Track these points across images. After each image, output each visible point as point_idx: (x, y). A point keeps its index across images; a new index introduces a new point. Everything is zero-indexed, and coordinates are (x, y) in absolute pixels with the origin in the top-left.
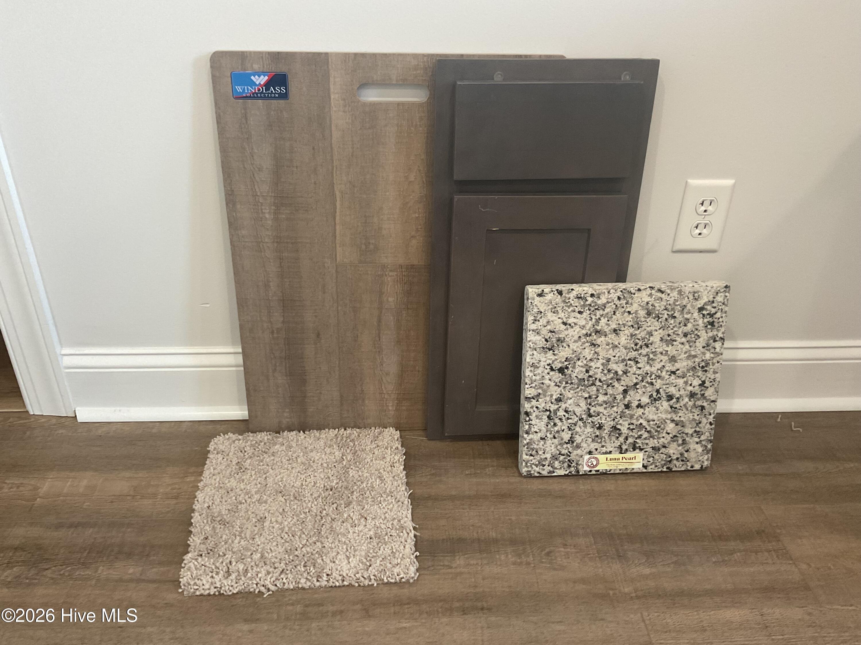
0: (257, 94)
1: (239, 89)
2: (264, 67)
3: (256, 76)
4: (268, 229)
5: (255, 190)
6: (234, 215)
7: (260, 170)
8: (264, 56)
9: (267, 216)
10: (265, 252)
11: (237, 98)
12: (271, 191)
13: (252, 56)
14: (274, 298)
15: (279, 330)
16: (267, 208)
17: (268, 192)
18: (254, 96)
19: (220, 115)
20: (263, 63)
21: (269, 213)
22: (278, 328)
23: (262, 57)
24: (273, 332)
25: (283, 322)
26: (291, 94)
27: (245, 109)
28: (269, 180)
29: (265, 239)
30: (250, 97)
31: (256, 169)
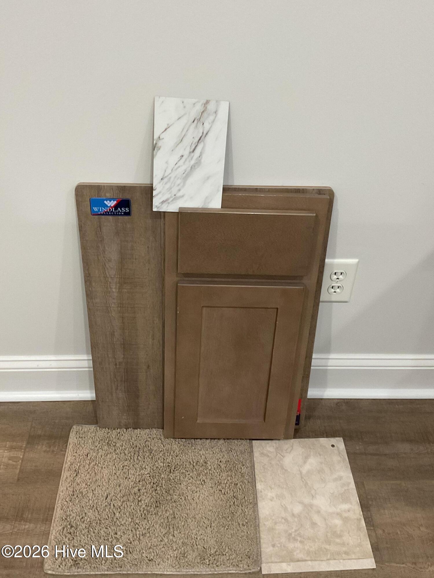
0: (108, 212)
1: (95, 209)
2: (114, 195)
3: (108, 201)
4: (114, 299)
5: (106, 273)
6: (91, 289)
7: (110, 261)
8: (114, 188)
9: (114, 290)
10: (112, 313)
11: (94, 215)
12: (117, 274)
13: (105, 188)
14: (117, 343)
15: (120, 363)
16: (114, 285)
17: (115, 275)
18: (106, 214)
19: (81, 226)
20: (113, 193)
21: (115, 288)
22: (119, 362)
23: (113, 189)
24: (116, 365)
25: (124, 358)
26: (133, 213)
27: (100, 222)
28: (116, 267)
29: (112, 305)
30: (103, 214)
31: (107, 260)
